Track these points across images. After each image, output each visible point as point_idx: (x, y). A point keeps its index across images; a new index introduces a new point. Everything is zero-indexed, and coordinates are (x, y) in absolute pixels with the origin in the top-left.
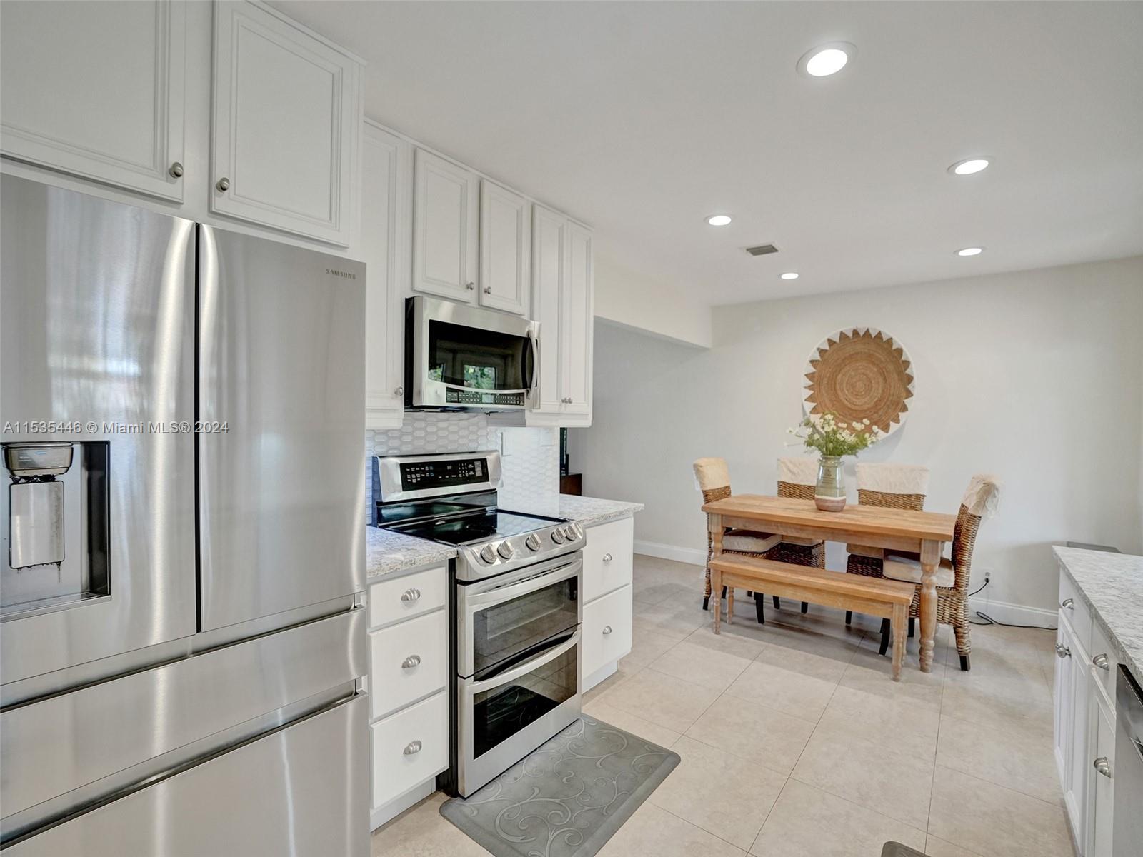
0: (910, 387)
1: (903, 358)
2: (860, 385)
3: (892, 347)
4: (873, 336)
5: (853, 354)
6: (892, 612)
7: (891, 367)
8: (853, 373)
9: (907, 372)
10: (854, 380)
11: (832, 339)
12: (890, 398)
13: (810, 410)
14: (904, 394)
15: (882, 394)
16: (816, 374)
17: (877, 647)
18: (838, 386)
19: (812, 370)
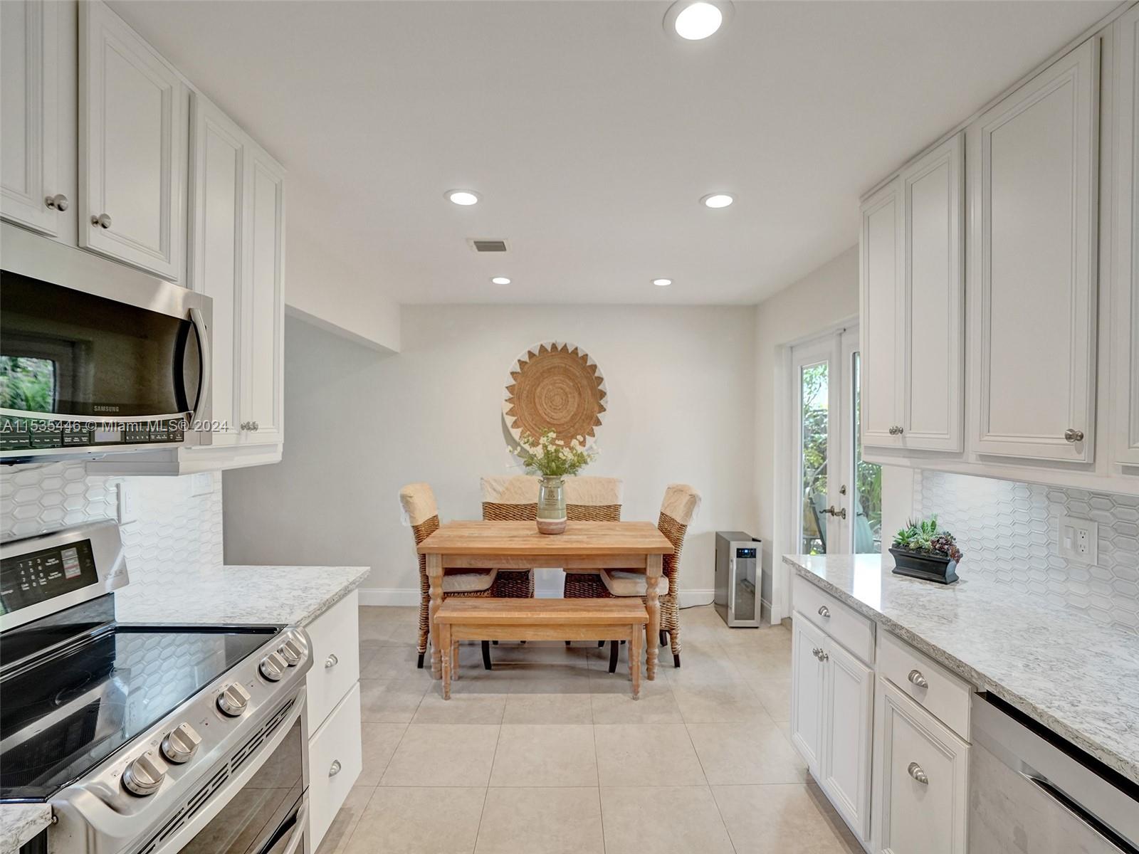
0: (602, 402)
1: (596, 375)
2: (558, 400)
3: (586, 363)
4: (570, 352)
5: (551, 368)
6: (632, 632)
7: (585, 382)
8: (551, 387)
9: (600, 387)
10: (552, 394)
11: (532, 351)
12: (585, 413)
13: (511, 424)
14: (597, 409)
15: (577, 409)
16: (516, 387)
17: (606, 665)
18: (537, 400)
19: (512, 382)
